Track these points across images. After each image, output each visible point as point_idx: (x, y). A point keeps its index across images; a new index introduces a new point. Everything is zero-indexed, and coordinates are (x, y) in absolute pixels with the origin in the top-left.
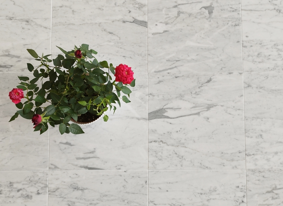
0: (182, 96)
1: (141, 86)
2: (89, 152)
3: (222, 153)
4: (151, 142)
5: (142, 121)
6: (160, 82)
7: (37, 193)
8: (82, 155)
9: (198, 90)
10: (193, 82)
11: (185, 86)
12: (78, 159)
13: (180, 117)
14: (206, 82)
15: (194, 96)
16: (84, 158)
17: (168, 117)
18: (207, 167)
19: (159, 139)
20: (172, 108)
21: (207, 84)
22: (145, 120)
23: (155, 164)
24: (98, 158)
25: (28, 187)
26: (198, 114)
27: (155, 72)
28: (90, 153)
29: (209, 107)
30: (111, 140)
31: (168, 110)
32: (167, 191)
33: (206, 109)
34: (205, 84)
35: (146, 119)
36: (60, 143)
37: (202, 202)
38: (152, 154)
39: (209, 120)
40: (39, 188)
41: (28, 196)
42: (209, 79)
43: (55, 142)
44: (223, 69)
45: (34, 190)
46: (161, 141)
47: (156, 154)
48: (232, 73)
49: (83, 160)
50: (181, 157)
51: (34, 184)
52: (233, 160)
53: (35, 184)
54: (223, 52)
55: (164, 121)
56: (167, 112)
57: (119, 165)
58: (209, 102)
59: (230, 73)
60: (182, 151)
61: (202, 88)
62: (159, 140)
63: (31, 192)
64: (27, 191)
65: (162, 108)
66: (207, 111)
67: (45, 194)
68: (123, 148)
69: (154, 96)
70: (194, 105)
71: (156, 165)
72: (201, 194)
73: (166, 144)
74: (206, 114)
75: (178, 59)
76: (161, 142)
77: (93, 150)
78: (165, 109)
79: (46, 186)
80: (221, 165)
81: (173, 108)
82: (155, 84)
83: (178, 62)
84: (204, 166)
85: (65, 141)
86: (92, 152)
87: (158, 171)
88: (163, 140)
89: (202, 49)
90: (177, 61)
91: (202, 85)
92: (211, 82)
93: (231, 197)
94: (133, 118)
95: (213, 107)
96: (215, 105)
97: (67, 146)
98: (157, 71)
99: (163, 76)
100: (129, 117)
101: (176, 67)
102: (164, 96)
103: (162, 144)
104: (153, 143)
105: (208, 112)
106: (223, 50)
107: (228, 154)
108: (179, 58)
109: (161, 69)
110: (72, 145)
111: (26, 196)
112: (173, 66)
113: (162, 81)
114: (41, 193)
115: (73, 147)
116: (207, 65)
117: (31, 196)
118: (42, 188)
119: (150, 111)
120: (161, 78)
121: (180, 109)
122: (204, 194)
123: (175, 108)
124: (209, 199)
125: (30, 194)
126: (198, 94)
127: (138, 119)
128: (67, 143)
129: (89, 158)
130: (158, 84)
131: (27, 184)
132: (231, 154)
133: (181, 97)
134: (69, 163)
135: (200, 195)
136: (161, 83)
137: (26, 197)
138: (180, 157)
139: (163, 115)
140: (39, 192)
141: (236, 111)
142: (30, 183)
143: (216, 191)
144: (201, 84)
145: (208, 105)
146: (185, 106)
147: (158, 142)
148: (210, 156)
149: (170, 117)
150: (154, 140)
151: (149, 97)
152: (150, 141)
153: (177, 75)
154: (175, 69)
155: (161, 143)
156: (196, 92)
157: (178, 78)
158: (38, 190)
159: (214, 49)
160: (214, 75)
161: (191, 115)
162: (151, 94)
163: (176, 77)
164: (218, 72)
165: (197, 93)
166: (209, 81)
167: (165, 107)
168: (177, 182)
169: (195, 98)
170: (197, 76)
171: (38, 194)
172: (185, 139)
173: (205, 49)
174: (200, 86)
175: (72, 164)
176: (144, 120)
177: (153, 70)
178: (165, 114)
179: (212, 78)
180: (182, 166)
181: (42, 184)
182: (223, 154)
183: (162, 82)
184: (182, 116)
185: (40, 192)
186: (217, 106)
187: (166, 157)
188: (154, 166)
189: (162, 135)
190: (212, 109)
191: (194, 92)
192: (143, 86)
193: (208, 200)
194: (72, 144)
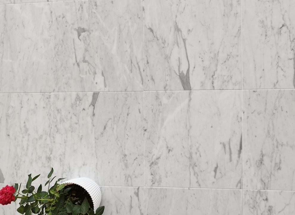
0: (167, 57)
1: (157, 98)
2: (223, 149)
3: (224, 15)
4: (213, 87)
5: (192, 96)
6: (153, 79)
7: (266, 201)
8: (227, 156)
9: (160, 41)
10: (152, 46)
11: (157, 54)
12: (231, 160)
13: (187, 58)
15: (166, 45)
16: (231, 154)
17: (188, 70)
18: (239, 30)
19: (210, 79)
20: (179, 67)
21: (154, 33)
22: (191, 93)
23: (236, 83)
24: (230, 140)
25: (260, 210)
26: (184, 40)
27: (143, 84)
28: (225, 148)
29: (178, 30)
30: (212, 127)
31: (181, 70)
32: (263, 70)
34: (154, 34)
35: (190, 92)
36: (215, 177)
37: (274, 35)
38: (226, 86)
39: (191, 30)
40: (261, 199)
41: (269, 210)
42: (149, 31)
43: (214, 182)
44: (139, 16)
45: (263, 203)
46: (212, 77)
47: (225, 81)
48: (143, 7)
49: (232, 155)
50: (229, 57)
51: (257, 204)
52: (231, 5)
55: (192, 75)
56: (182, 71)
57: (238, 119)
58: (173, 30)
59: (144, 10)
60: (222, 56)
61: (158, 37)
62: (212, 79)
63: (265, 206)
64: (264, 211)
65: (178, 77)
66: (181, 32)
67: (267, 193)
68: (220, 115)
69: (166, 85)
70: (176, 45)
72: (266, 35)
73: (215, 72)
74: (184, 32)
75: (130, 62)
76: (214, 76)
77: (222, 145)
78: (179, 73)
79: (259, 192)
80: (236, 17)
81: (179, 65)
82: (155, 83)
83: (133, 62)
84: (237, 34)
85: (213, 173)
86: (224, 146)
87: (243, 80)
88: (211, 75)
89: (119, 38)
90: (132, 63)
91: (156, 37)
92: (152, 28)
93: (269, 6)
94: (189, 106)
95: (177, 26)
96: (175, 24)
97: (218, 171)
98: (142, 82)
99: (147, 76)
100: (188, 110)
101: (138, 64)
102: (166, 75)
103: (216, 76)
104: (214, 85)
105: (182, 30)
106: (121, 17)
107: (225, 10)
108: (129, 61)
109: (140, 78)
110: (217, 166)
111: (269, 212)
112: (136, 66)
113: (152, 77)
114: (267, 197)
115: (219, 165)
116: (135, 32)
117: (270, 207)
118: (261, 196)
119: (182, 88)
120: (149, 78)
121: (179, 58)
122: (266, 32)
123: (178, 63)
124: (271, 28)
125: (267, 208)
126: (165, 41)
127: (190, 100)
128: (215, 171)
129: (230, 149)
130: (155, 80)
131: (257, 211)
132: (225, 6)
134: (236, 168)
135: (267, 37)
136: (154, 78)
139: (186, 75)
140: (265, 199)
141: (181, 3)
142: (256, 208)
143: (263, 21)
144: (154, 38)
145: (175, 30)
146: (176, 53)
148: (227, 27)
149: (187, 68)
150: (212, 84)
151: (168, 90)
152: (212, 88)
153: (146, 62)
154: (140, 64)
156: (163, 43)
157: (148, 61)
158: (263, 201)
159: (120, 26)
160: (146, 26)
161: (185, 48)
162: (165, 88)
163: (148, 63)
164: (142, 21)
166: (152, 30)
168: (254, 61)
169: (168, 44)
170: (146, 43)
171: (267, 199)
172: (210, 53)
173: (119, 35)
174: (156, 39)
175: (236, 166)
176: (191, 94)
177: (141, 86)
178: (185, 73)
179: (148, 27)
180: (237, 56)
181: (256, 196)
183: (153, 77)
184: (187, 57)
186: (177, 22)
187: (228, 71)
188: (238, 84)
189: (206, 76)
190: (179, 27)
191: (163, 45)
192: (157, 96)
193: (273, 28)
194: (216, 166)
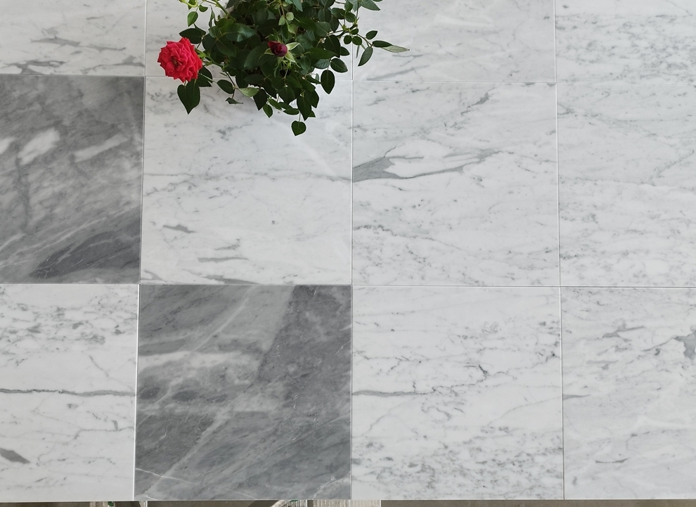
0: (425, 132)
1: (338, 109)
2: (227, 246)
3: (510, 252)
4: (359, 228)
5: (339, 183)
6: (377, 101)
7: (115, 331)
8: (210, 253)
9: (460, 119)
10: (449, 102)
11: (433, 111)
12: (202, 260)
13: (421, 175)
14: (478, 103)
15: (451, 131)
16: (216, 260)
17: (395, 176)
18: (477, 282)
19: (375, 221)
20: (404, 157)
21: (478, 106)
22: (347, 181)
23: (365, 273)
24: (245, 259)
25: (96, 319)
26: (459, 169)
27: (368, 79)
28: (229, 248)
29: (483, 156)
30: (273, 222)
31: (397, 162)
32: (393, 330)
33: (478, 160)
34: (476, 106)
35: (349, 180)
36: (165, 226)
37: (466, 354)
38: (359, 254)
39: (482, 183)
40: (120, 321)
41: (95, 337)
42: (483, 96)
43: (154, 223)
44: (514, 74)
45: (109, 324)
46: (380, 226)
47: (370, 252)
48: (533, 83)
49: (213, 263)
50: (421, 260)
51: (108, 313)
52: (532, 268)
53: (111, 312)
54: (515, 39)
55: (386, 185)
56: (394, 164)
57: (289, 275)
58: (483, 145)
59: (528, 84)
60: (423, 247)
61: (469, 115)
62: (376, 224)
63: (103, 330)
64: (93, 327)
65: (382, 156)
66: (478, 163)
67: (131, 334)
68: (298, 240)
69: (365, 130)
70: (451, 151)
71: (369, 275)
72: (466, 337)
73: (389, 233)
74: (477, 170)
75: (417, 53)
77: (234, 242)
78: (390, 158)
79: (134, 316)
80: (506, 277)
81: (407, 157)
82: (369, 105)
83: (417, 59)
84: (470, 278)
85: (174, 223)
86: (234, 247)
87: (373, 289)
88: (383, 224)
89: (469, 31)
90: (415, 56)
91: (469, 109)
92: (487, 102)
93: (527, 345)
94: (319, 176)
95: (490, 155)
96: (496, 150)
97: (179, 233)
98: (372, 77)
99: (386, 89)
100: (311, 174)
101: (413, 69)
102: (386, 130)
103: (382, 233)
104: (363, 230)
105: (481, 165)
106: (514, 35)
107: (521, 254)
108: (419, 51)
109: (383, 73)
110: (190, 232)
111: (91, 336)
112: (408, 67)
113: (384, 100)
114: (124, 332)
115: (191, 234)
116: (480, 66)
117: (103, 338)
118: (126, 321)
119: (356, 164)
120: (381, 93)
121: (422, 158)
122: (471, 338)
123: (410, 156)
124: (482, 347)
125: (100, 333)
126: (459, 128)
127: (332, 179)
128: (179, 228)
129: (227, 259)
130: (376, 105)
131: (93, 312)
132: (530, 254)
133: (423, 133)
134: (184, 270)
135: (462, 339)
136: (380, 103)
137: (92, 338)
138: (419, 260)
139: (384, 172)
140: (118, 328)
141: (541, 163)
142: (100, 310)
143: (496, 332)
144: (466, 106)
145: (482, 150)
146: (432, 152)
147: (372, 228)
148: (484, 259)
149: (400, 174)
150: (364, 225)
151: (354, 133)
152: (357, 225)
153: (415, 87)
154: (412, 74)
155: (380, 230)
156: (456, 124)
157: (418, 92)
158: (116, 325)
159: (495, 32)
160: (493, 88)
161: (443, 171)
162: (359, 126)
163: (413, 92)
164: (503, 81)
165: (457, 126)
166: (482, 101)
167: (388, 155)
168: (413, 312)
169: (453, 135)
170: (457, 88)
171: (118, 332)
172: (431, 223)
173: (476, 32)
174: (465, 110)
175: (190, 271)
176: (344, 181)
177: (365, 76)
178: (390, 170)
179: (490, 93)
180: (423, 278)
181: (126, 311)
182: (511, 255)
183: (382, 102)
184: (424, 175)
185: (120, 329)
186: (500, 154)
187: (391, 259)
188: (364, 278)
189: (381, 214)
190: (488, 159)
191: (451, 123)
192: (342, 109)
193: (480, 351)
194: (190, 229)
